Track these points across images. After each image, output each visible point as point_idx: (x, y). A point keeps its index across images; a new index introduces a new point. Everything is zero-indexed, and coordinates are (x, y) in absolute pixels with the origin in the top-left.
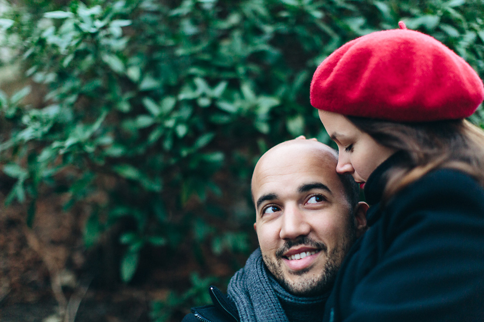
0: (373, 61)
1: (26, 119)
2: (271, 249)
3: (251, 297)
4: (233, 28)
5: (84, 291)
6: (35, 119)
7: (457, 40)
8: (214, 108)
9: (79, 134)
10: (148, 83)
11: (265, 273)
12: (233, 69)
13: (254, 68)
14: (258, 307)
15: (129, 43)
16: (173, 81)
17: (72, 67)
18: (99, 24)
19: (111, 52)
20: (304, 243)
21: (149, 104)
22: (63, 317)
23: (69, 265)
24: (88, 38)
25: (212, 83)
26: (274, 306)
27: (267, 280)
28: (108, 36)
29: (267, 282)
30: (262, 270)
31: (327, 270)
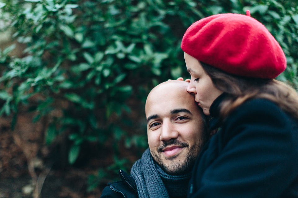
0: (223, 33)
1: (12, 65)
2: (155, 147)
3: (145, 176)
4: (141, 11)
5: (48, 171)
6: (18, 64)
7: (278, 20)
8: (127, 59)
9: (44, 74)
10: (88, 44)
11: (153, 162)
12: (139, 36)
13: (152, 36)
14: (149, 183)
15: (76, 19)
16: (103, 43)
17: (41, 33)
18: (58, 6)
19: (65, 24)
20: (174, 143)
21: (87, 56)
22: (35, 187)
23: (39, 155)
24: (51, 15)
25: (126, 44)
26: (158, 182)
27: (154, 166)
28: (64, 14)
29: (154, 167)
30: (151, 160)
31: (188, 158)
